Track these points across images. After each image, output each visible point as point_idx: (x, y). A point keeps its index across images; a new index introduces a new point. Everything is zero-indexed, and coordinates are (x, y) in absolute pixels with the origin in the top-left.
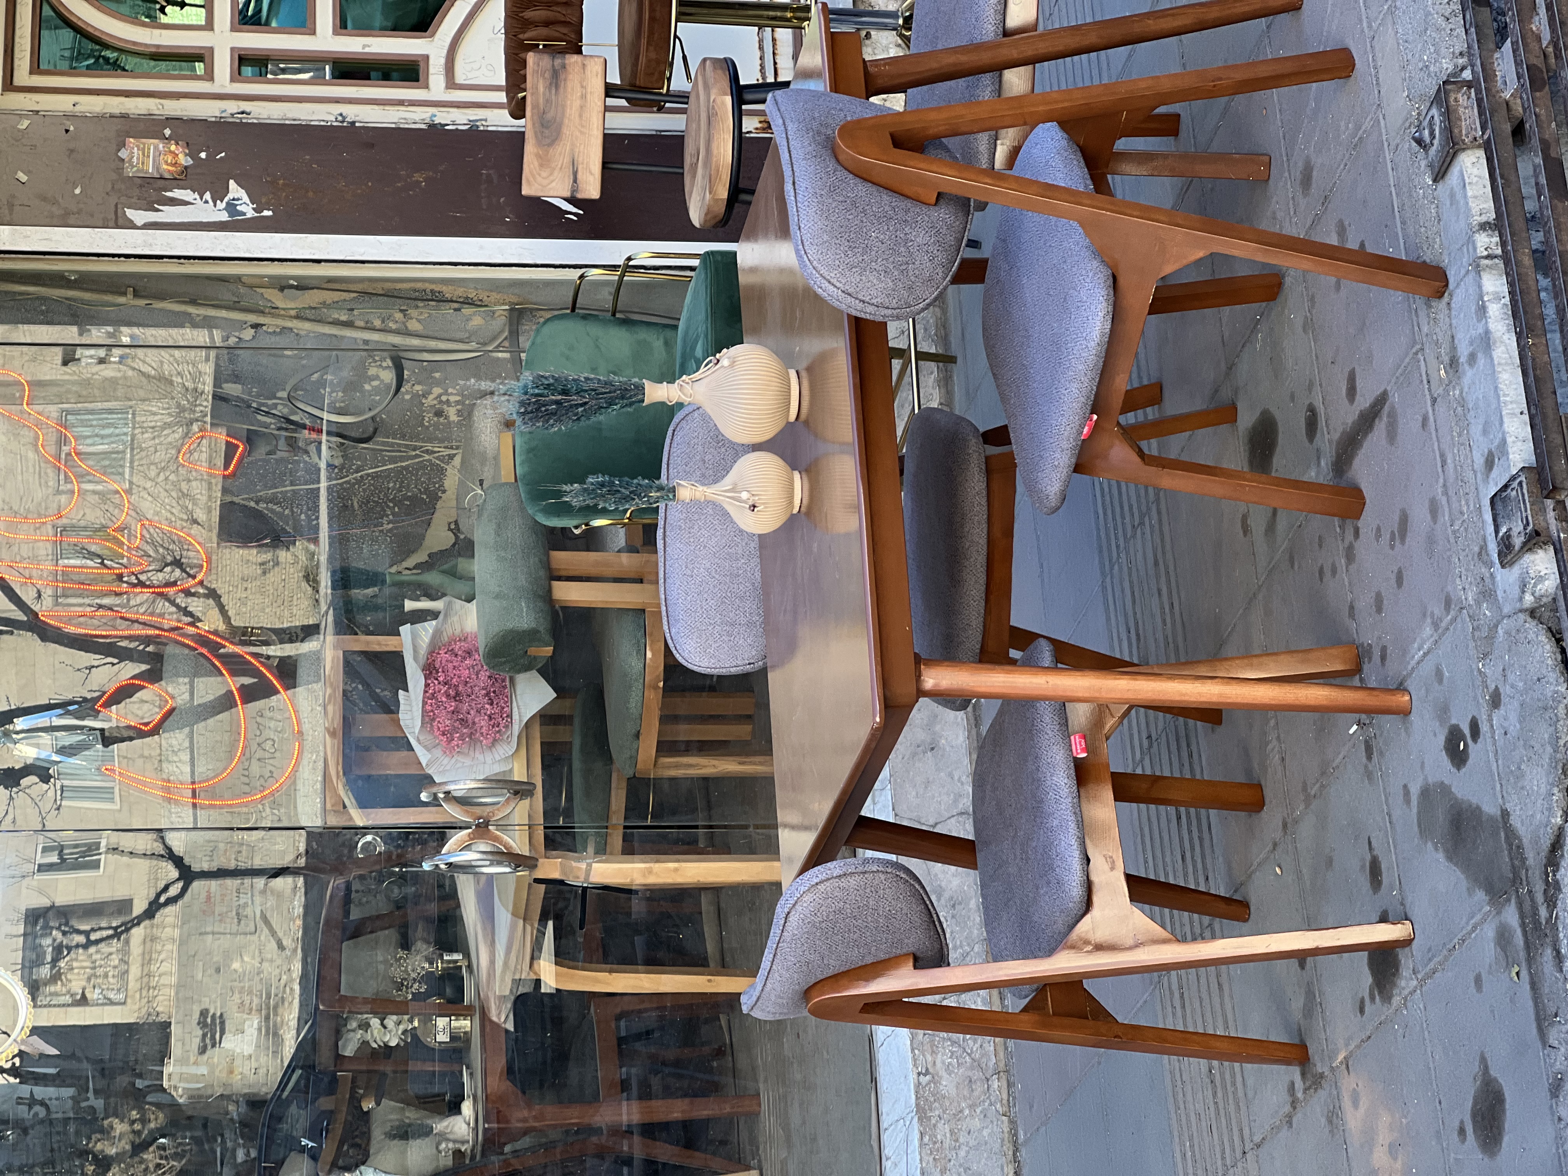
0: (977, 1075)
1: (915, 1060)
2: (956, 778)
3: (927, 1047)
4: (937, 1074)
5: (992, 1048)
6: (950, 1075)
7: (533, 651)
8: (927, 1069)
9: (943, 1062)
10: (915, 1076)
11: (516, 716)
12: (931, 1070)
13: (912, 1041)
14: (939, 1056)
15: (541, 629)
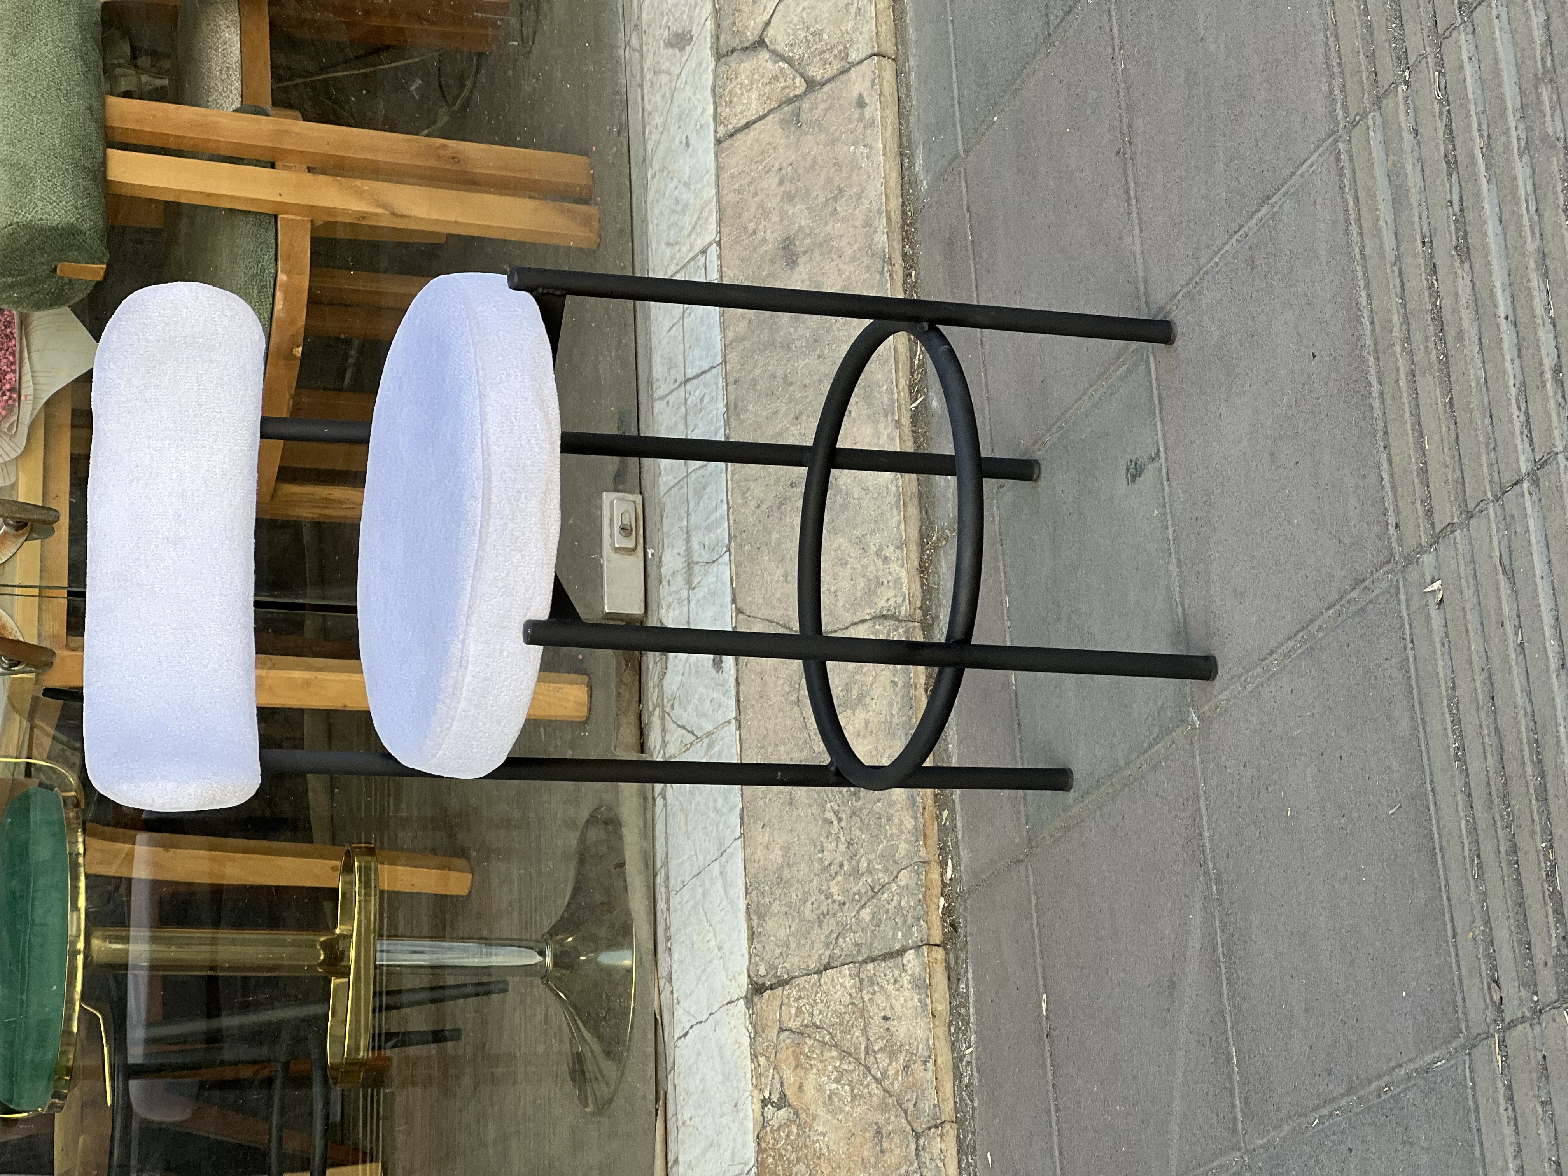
0: (896, 1122)
1: (757, 1075)
2: (873, 548)
3: (786, 1054)
4: (807, 1110)
5: (930, 1075)
6: (834, 1114)
7: (66, 269)
8: (783, 1097)
9: (820, 1088)
10: (758, 1106)
11: (27, 389)
12: (792, 1098)
13: (753, 1040)
14: (812, 1075)
15: (85, 227)
